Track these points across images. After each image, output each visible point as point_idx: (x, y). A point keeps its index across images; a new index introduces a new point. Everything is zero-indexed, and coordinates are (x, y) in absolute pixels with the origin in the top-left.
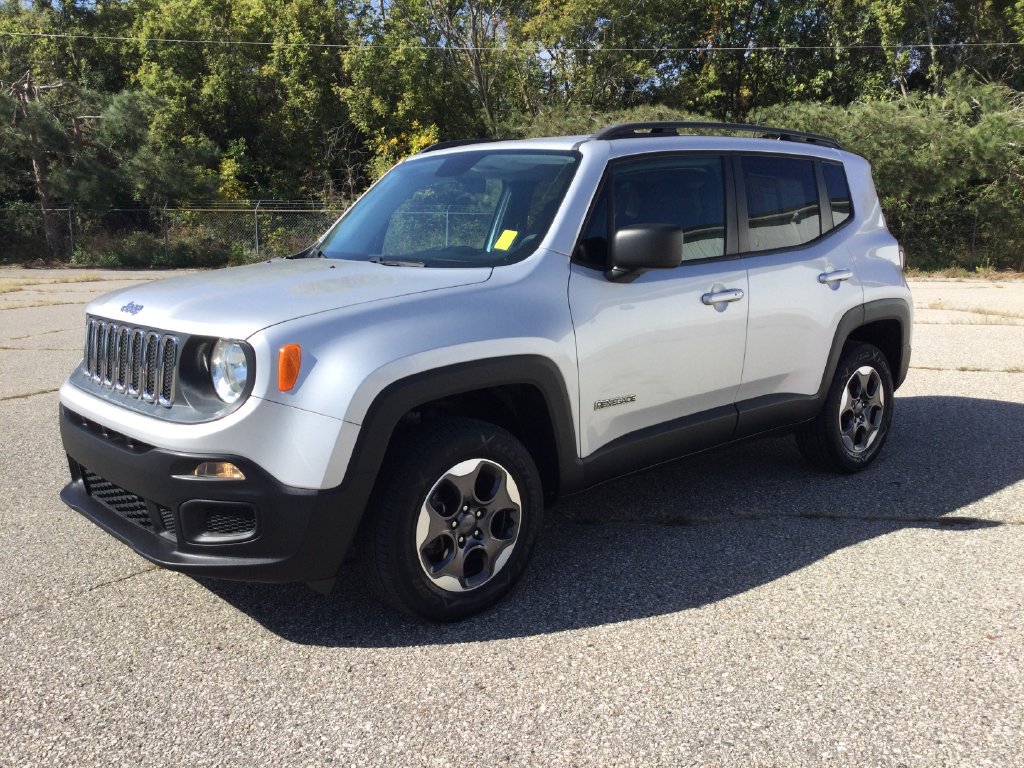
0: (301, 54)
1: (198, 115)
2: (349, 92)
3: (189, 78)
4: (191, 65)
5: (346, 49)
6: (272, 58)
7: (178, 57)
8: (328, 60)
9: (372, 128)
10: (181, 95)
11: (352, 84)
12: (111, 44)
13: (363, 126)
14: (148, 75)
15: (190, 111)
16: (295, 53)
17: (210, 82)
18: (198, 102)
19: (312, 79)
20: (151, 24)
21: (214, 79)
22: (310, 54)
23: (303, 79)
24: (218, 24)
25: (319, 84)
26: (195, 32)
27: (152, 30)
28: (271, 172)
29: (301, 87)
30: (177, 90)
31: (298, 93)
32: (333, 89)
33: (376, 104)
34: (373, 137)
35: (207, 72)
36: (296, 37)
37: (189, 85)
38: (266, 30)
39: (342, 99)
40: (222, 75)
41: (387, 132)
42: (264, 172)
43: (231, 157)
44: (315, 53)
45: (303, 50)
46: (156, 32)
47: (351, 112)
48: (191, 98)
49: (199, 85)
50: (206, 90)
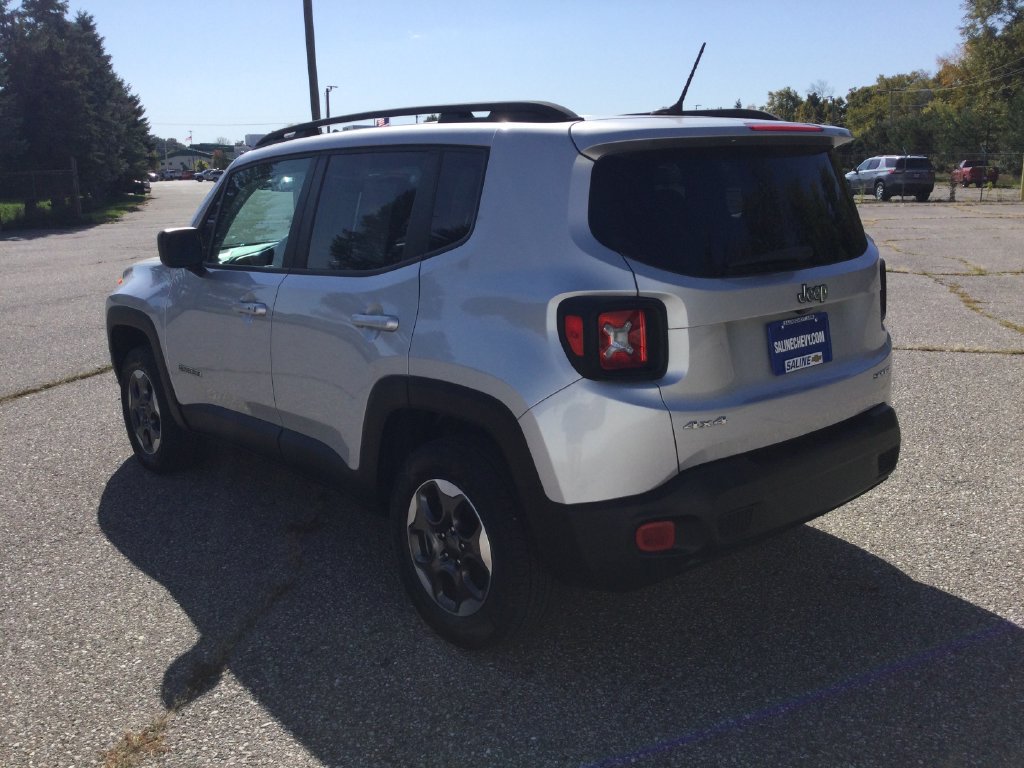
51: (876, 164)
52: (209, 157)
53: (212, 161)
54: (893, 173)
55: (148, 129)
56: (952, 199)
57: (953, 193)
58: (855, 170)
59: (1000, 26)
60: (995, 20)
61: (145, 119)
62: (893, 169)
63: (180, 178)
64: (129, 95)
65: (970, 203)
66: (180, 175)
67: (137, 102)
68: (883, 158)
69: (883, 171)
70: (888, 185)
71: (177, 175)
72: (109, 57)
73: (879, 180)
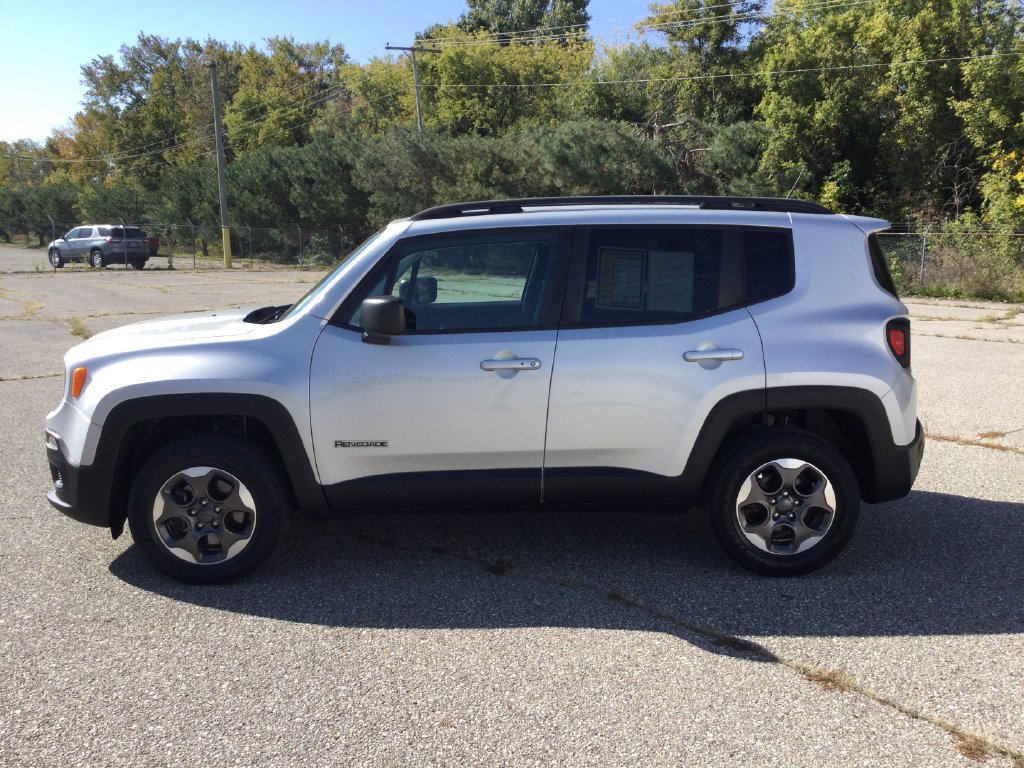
0: (918, 70)
1: (808, 140)
2: (967, 105)
3: (806, 105)
4: (808, 92)
5: (968, 61)
6: (890, 76)
7: (797, 85)
8: (947, 73)
9: (989, 142)
10: (795, 122)
11: (972, 96)
12: (743, 79)
13: (979, 141)
14: (768, 106)
15: (801, 137)
16: (912, 70)
17: (823, 107)
18: (810, 128)
19: (928, 95)
20: (777, 56)
21: (827, 104)
22: (927, 69)
23: (920, 95)
24: (839, 49)
25: (935, 99)
26: (815, 59)
27: (776, 62)
28: (875, 193)
29: (916, 103)
30: (792, 117)
31: (911, 110)
32: (949, 104)
33: (994, 116)
34: (987, 152)
35: (822, 98)
36: (915, 53)
37: (803, 111)
38: (886, 49)
39: (957, 114)
40: (836, 99)
41: (1003, 146)
42: (868, 193)
43: (832, 180)
44: (932, 69)
45: (921, 65)
46: (779, 63)
47: (967, 126)
48: (803, 123)
49: (812, 111)
50: (819, 116)
51: (88, 233)
54: (111, 242)
56: (171, 268)
57: (170, 262)
58: (63, 238)
59: (123, 107)
60: (118, 100)
62: (108, 238)
65: (184, 270)
68: (95, 228)
69: (98, 240)
70: (106, 253)
73: (94, 249)
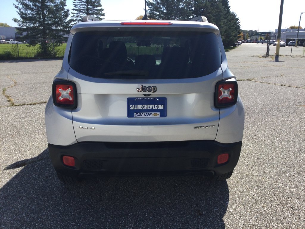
52: (265, 36)
53: (265, 37)
55: (240, 27)
61: (240, 25)
63: (253, 42)
64: (236, 18)
66: (253, 41)
67: (238, 20)
71: (252, 41)
72: (229, 7)
